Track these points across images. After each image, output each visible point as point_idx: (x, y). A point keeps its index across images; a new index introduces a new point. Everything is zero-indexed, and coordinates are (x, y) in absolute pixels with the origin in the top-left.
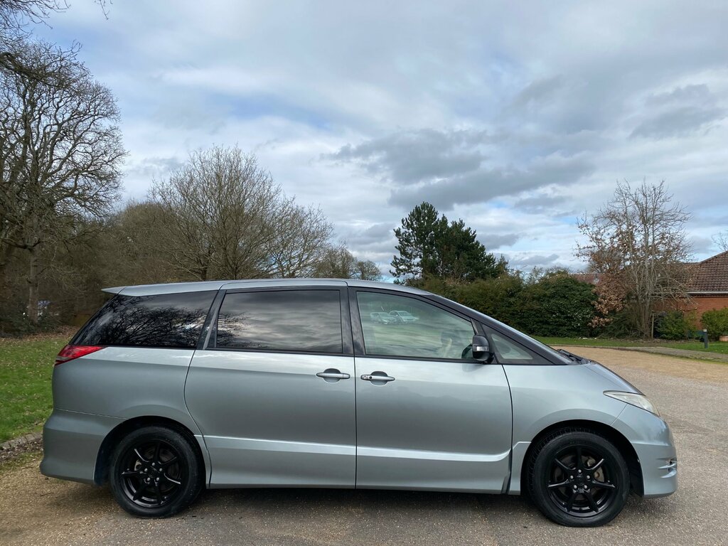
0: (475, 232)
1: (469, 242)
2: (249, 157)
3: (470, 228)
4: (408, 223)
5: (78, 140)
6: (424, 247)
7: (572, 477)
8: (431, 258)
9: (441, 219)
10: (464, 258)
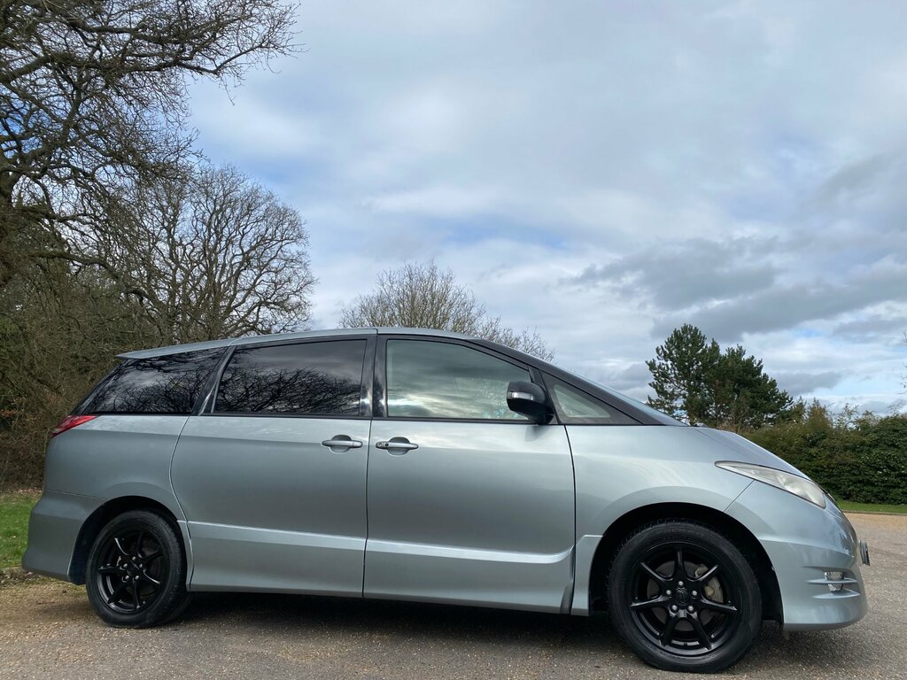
0: (760, 362)
1: (754, 376)
2: (446, 275)
3: (753, 357)
4: (665, 352)
5: (264, 268)
6: (688, 384)
7: (669, 592)
8: (699, 397)
9: (710, 345)
10: (746, 397)
